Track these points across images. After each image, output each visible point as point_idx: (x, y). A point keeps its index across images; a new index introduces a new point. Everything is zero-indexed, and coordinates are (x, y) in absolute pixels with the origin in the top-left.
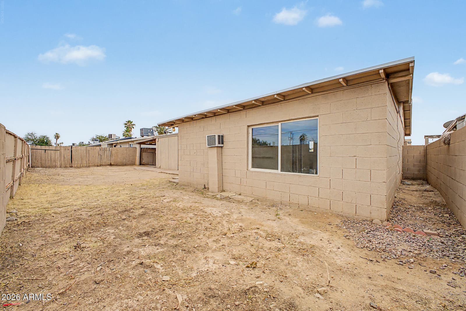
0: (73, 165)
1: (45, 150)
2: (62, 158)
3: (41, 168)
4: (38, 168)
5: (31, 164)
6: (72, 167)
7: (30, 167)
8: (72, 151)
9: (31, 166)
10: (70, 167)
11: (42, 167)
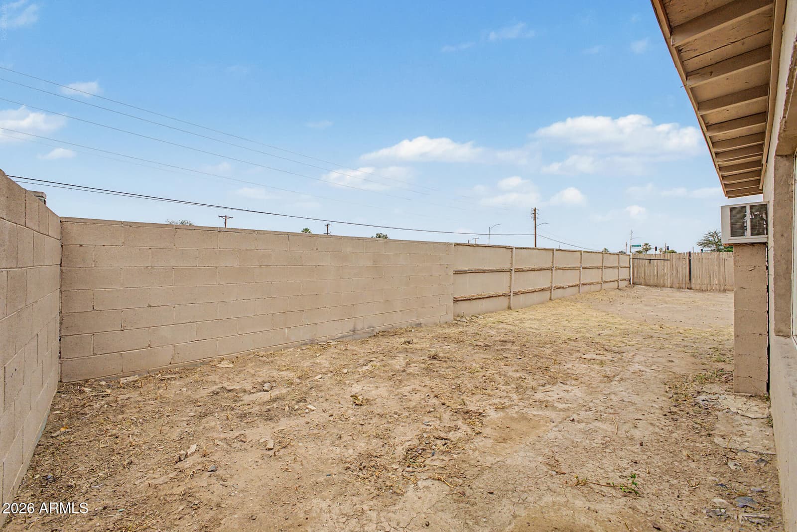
0: (693, 286)
1: (650, 260)
2: (674, 272)
3: (643, 286)
4: (640, 286)
5: (633, 280)
6: (691, 289)
7: (632, 284)
8: (690, 261)
9: (633, 282)
10: (688, 288)
11: (645, 285)
